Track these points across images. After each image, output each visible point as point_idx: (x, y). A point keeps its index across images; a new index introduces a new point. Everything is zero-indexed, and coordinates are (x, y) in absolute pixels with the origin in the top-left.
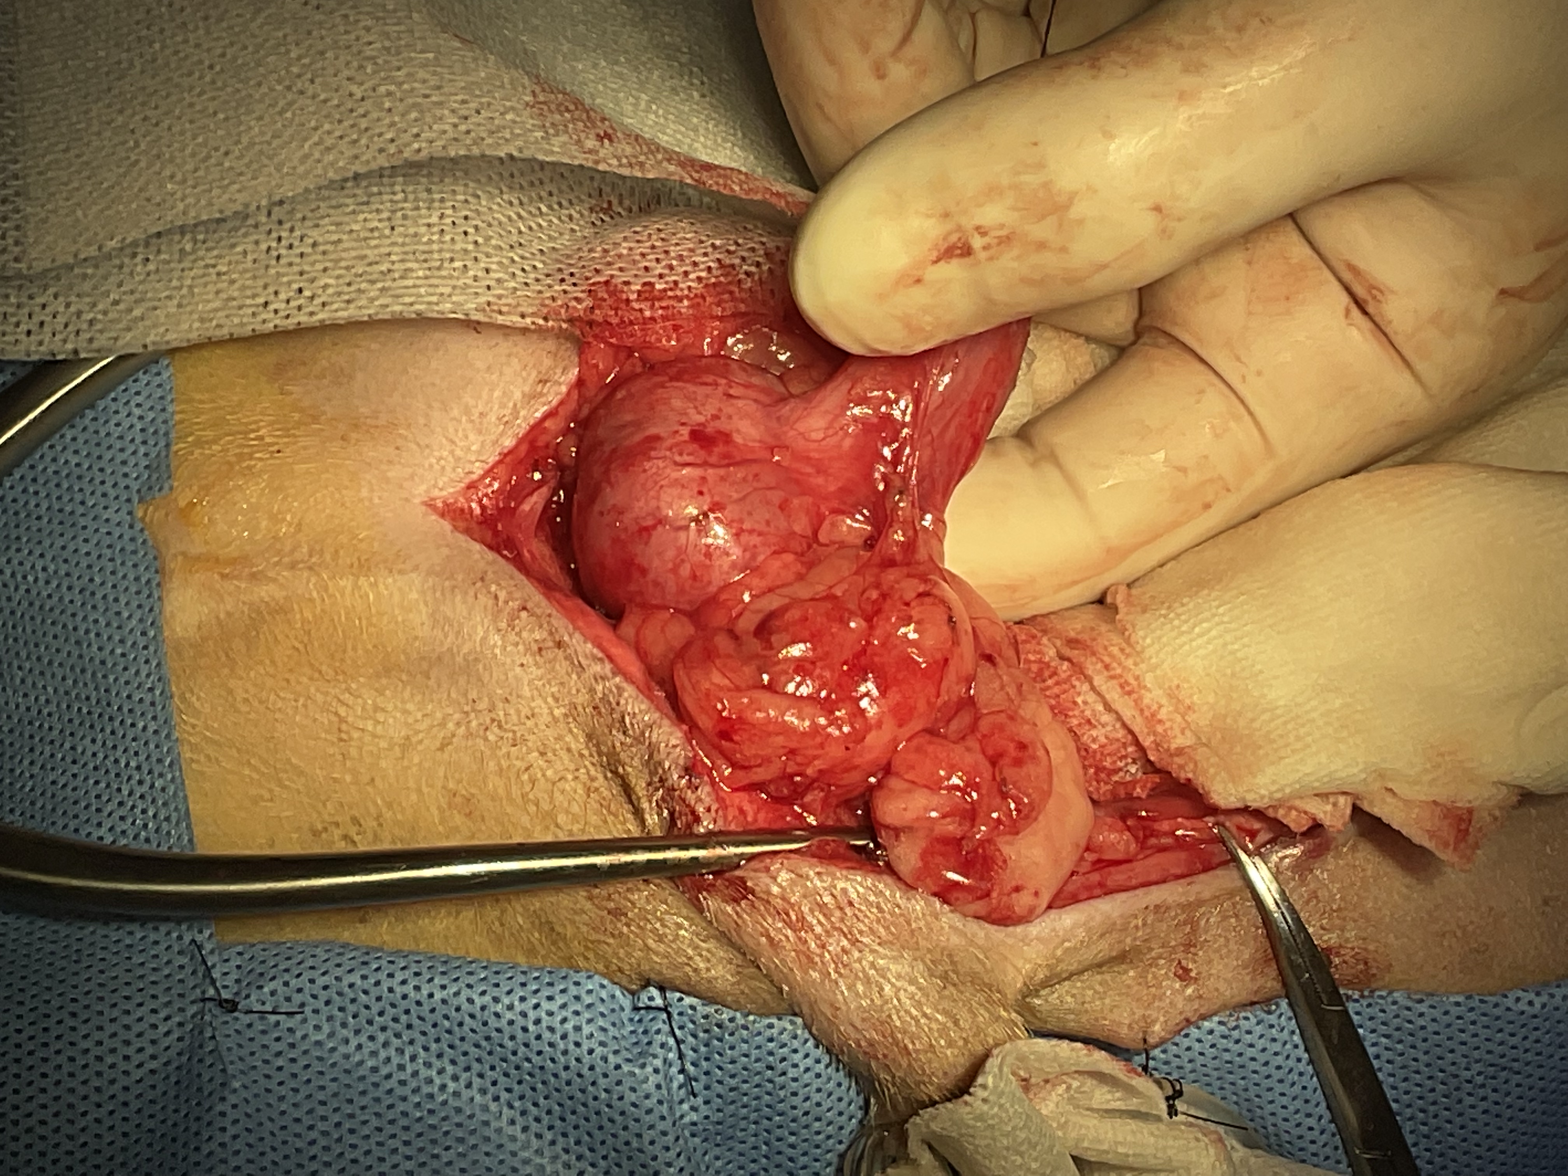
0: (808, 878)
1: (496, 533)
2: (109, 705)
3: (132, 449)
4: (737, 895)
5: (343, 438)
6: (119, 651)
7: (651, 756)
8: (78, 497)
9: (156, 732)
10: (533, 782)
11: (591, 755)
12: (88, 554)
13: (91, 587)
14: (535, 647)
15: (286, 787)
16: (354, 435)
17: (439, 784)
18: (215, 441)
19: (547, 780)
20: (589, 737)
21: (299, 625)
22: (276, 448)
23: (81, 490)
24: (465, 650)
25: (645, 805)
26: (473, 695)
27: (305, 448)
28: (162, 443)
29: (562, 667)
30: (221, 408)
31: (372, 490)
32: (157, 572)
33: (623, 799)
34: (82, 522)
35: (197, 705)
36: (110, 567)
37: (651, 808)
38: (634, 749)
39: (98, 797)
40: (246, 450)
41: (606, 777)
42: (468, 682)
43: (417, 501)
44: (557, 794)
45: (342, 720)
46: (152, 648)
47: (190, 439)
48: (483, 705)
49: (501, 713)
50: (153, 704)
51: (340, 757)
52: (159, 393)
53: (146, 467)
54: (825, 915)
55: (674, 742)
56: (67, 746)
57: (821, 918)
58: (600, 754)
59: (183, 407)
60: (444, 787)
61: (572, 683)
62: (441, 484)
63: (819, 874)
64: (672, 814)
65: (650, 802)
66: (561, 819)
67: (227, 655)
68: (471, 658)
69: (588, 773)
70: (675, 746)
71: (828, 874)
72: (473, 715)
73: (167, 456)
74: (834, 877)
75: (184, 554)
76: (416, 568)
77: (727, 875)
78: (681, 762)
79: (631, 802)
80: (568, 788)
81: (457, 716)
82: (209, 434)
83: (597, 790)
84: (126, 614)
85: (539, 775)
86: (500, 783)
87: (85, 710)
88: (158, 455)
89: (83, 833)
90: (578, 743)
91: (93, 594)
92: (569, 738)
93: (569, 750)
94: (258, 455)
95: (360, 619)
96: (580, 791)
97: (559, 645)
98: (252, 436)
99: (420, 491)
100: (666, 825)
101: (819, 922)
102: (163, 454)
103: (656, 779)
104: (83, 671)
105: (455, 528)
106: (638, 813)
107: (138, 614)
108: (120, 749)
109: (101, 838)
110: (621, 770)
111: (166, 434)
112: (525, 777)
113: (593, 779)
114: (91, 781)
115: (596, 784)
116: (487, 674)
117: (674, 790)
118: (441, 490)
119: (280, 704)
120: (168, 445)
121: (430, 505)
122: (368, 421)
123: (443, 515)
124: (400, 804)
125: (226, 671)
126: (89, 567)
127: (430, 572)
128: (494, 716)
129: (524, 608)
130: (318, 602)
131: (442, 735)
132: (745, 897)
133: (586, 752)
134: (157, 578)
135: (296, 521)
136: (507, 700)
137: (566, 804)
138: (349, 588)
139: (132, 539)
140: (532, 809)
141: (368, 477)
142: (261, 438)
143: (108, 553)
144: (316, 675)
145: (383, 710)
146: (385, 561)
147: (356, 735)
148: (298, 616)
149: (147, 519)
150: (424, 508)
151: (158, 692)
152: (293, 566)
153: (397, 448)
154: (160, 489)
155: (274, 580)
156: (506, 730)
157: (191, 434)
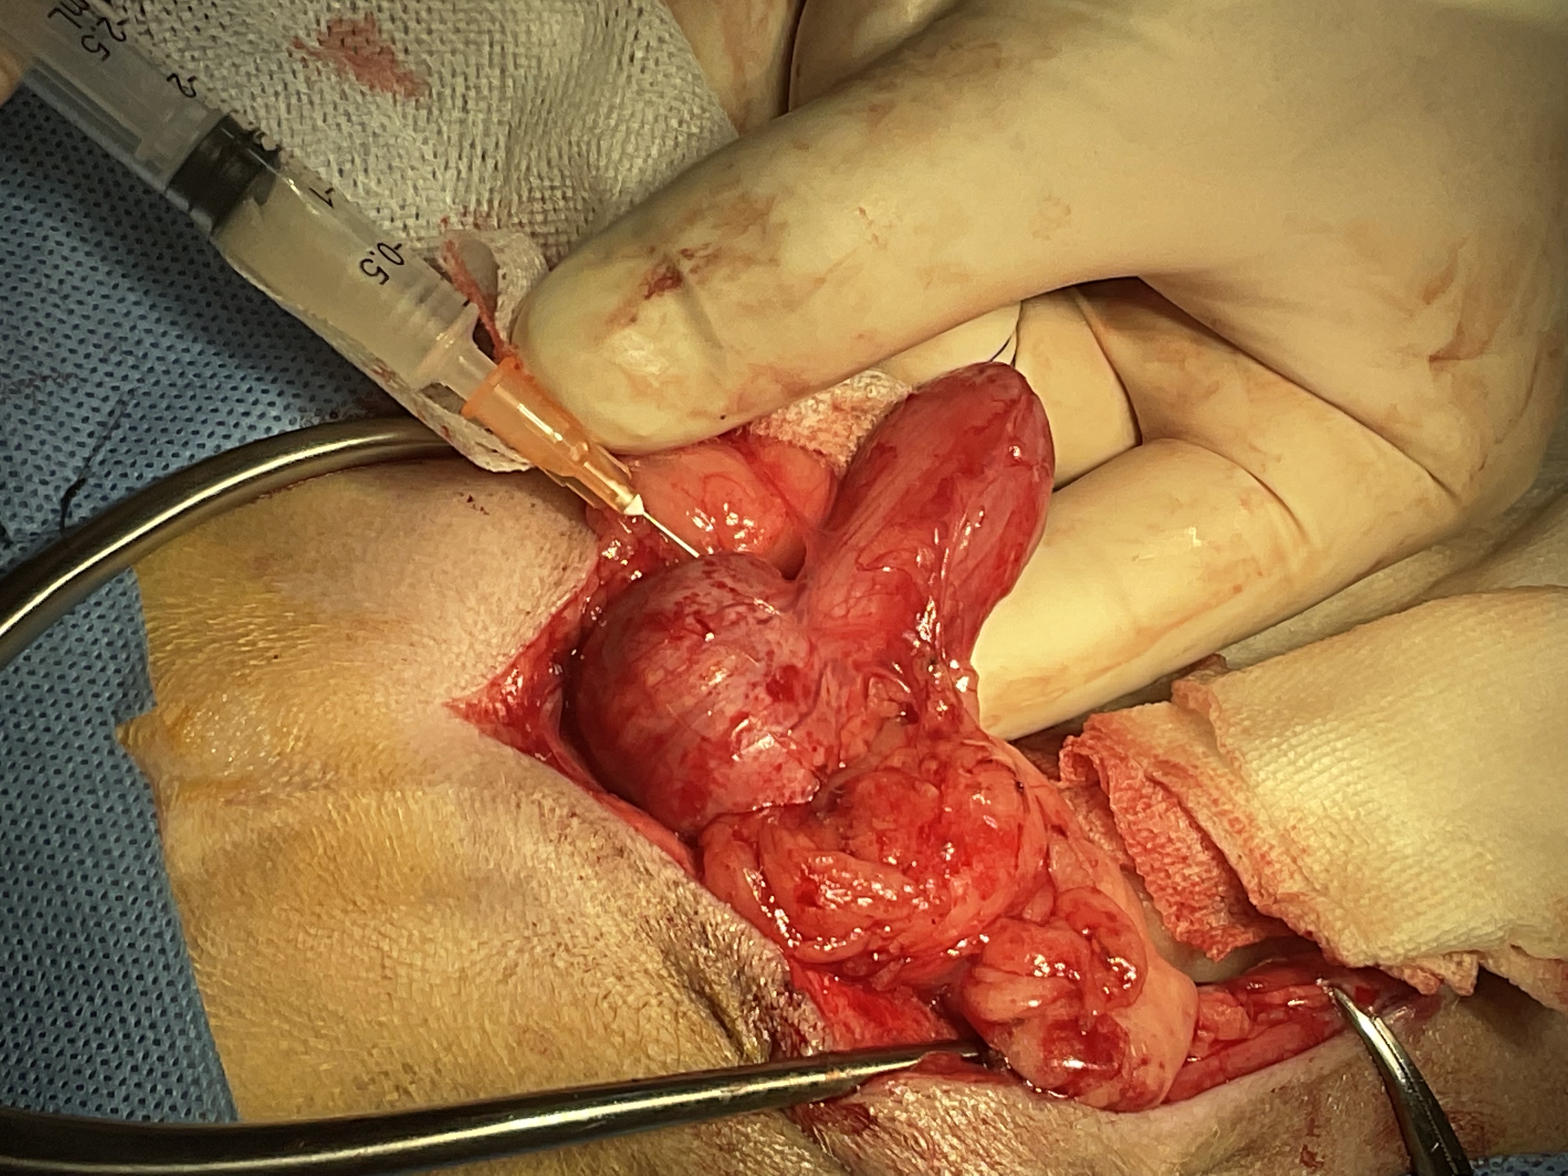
0: (935, 1098)
1: (525, 735)
2: (106, 956)
3: (99, 665)
4: (858, 1125)
5: (349, 638)
6: (112, 895)
7: (741, 972)
8: (41, 723)
9: (170, 984)
10: (614, 1009)
11: (671, 975)
12: (62, 787)
13: (71, 824)
14: (593, 857)
15: (323, 1036)
16: (361, 633)
17: (504, 1020)
18: (198, 649)
19: (629, 1007)
20: (666, 954)
21: (321, 851)
22: (271, 653)
23: (43, 715)
24: (515, 867)
25: (741, 1026)
26: (531, 917)
27: (305, 651)
28: (135, 656)
29: (625, 877)
30: (200, 611)
31: (388, 694)
32: (150, 801)
33: (713, 1023)
34: (50, 752)
35: (213, 951)
36: (90, 800)
37: (749, 1031)
38: (720, 965)
39: (104, 1062)
40: (237, 658)
41: (691, 1000)
42: (525, 904)
43: (438, 701)
44: (643, 1022)
45: (384, 955)
46: (154, 889)
47: (168, 648)
48: (545, 927)
49: (567, 936)
50: (163, 951)
51: (386, 998)
52: (124, 601)
53: (120, 685)
54: (959, 1138)
55: (767, 954)
56: (58, 1006)
57: (955, 1142)
58: (679, 972)
59: (153, 614)
60: (511, 1023)
61: (640, 894)
62: (463, 684)
63: (946, 1092)
64: (772, 1035)
65: (746, 1023)
66: (652, 1050)
67: (243, 892)
68: (522, 875)
69: (672, 996)
70: (769, 960)
71: (957, 1091)
72: (535, 940)
73: (144, 669)
74: (963, 1094)
75: (181, 779)
76: (448, 777)
77: (844, 1102)
78: (779, 976)
79: (722, 1024)
80: (653, 1015)
81: (517, 943)
82: (190, 641)
83: (685, 1014)
84: (116, 853)
85: (620, 1003)
86: (576, 1015)
87: (75, 965)
88: (132, 670)
89: (91, 1106)
90: (655, 964)
91: (73, 831)
92: (643, 958)
93: (646, 971)
94: (252, 662)
95: (390, 838)
96: (667, 1017)
97: (621, 852)
98: (242, 641)
99: (440, 693)
100: (767, 1048)
101: (952, 1147)
102: (138, 668)
103: (750, 997)
104: (69, 920)
105: (483, 731)
106: (732, 1035)
107: (132, 852)
108: (126, 1006)
109: (115, 1111)
110: (707, 989)
111: (138, 646)
112: (605, 1005)
113: (678, 1003)
114: (94, 1045)
115: (682, 1009)
116: (543, 892)
117: (773, 1008)
118: (464, 689)
119: (310, 942)
120: (142, 658)
121: (452, 706)
122: (376, 616)
123: (467, 717)
124: (460, 1046)
125: (241, 910)
126: (66, 801)
127: (463, 782)
128: (558, 939)
129: (574, 815)
130: (339, 824)
131: (503, 964)
132: (867, 1127)
133: (664, 973)
134: (153, 809)
135: (304, 734)
136: (570, 920)
137: (654, 1033)
138: (374, 804)
139: (115, 767)
140: (618, 1040)
141: (381, 678)
142: (253, 643)
143: (86, 785)
144: (350, 907)
145: (431, 940)
146: (412, 772)
147: (402, 971)
148: (319, 841)
149: (130, 741)
150: (446, 711)
151: (168, 937)
152: (305, 786)
153: (412, 645)
154: (141, 708)
155: (286, 803)
156: (574, 955)
157: (169, 643)
